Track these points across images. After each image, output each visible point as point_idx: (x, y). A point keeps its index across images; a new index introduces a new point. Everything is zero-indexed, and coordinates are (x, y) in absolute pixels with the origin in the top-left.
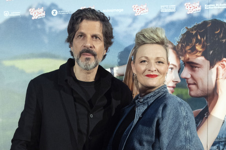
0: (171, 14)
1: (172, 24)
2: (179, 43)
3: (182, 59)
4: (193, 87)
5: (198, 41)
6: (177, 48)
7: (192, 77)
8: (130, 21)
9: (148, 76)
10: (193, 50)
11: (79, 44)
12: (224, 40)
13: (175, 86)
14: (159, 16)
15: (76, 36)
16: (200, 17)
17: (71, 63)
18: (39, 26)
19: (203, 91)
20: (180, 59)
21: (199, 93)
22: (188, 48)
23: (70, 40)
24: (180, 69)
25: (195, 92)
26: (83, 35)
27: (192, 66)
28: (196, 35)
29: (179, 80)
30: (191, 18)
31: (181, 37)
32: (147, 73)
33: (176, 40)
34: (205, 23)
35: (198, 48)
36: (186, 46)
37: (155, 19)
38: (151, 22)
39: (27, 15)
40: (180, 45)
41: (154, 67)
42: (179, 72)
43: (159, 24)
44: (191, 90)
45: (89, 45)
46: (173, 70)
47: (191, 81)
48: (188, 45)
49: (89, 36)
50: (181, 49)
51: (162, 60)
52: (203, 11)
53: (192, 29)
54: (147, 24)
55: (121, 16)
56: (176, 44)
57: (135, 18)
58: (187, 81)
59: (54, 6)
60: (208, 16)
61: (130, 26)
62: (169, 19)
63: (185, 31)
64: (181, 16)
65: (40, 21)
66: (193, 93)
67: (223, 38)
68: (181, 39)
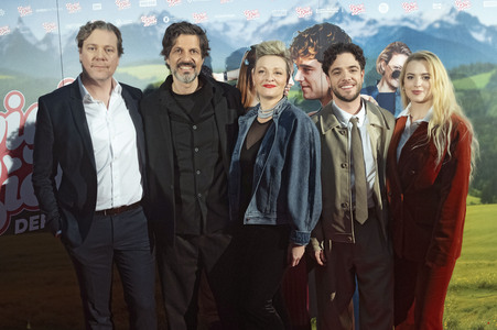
0: (283, 18)
1: (284, 28)
2: (291, 46)
3: (295, 62)
4: (307, 89)
5: (311, 45)
7: (306, 79)
8: (242, 26)
9: (265, 86)
10: (306, 53)
11: (175, 57)
13: (289, 89)
14: (271, 21)
15: (173, 50)
16: (312, 21)
17: (170, 79)
18: (151, 33)
19: (317, 93)
21: (313, 95)
22: (301, 51)
23: (166, 53)
25: (309, 94)
26: (180, 50)
27: (306, 69)
28: (308, 38)
30: (302, 22)
32: (264, 83)
34: (317, 27)
35: (311, 51)
37: (267, 23)
38: (263, 26)
39: (139, 22)
40: (293, 49)
41: (272, 77)
42: (292, 75)
43: (271, 28)
44: (305, 92)
45: (187, 60)
47: (304, 84)
48: (300, 48)
49: (187, 51)
50: (294, 52)
51: (280, 70)
52: (314, 15)
53: (304, 33)
54: (259, 29)
55: (234, 21)
57: (246, 23)
58: (301, 84)
59: (165, 13)
60: (319, 20)
61: (242, 30)
62: (281, 23)
63: (297, 34)
64: (293, 20)
65: (152, 28)
66: (307, 96)
68: (294, 42)
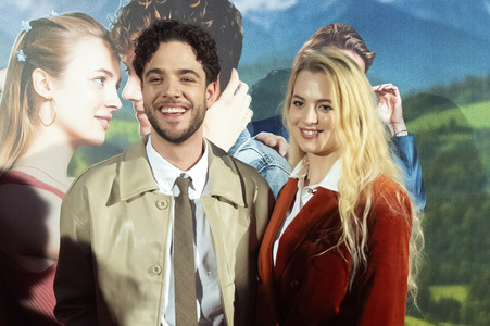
2: (116, 25)
3: (124, 58)
6: (111, 36)
12: (210, 23)
13: (111, 116)
20: (119, 59)
22: (135, 37)
24: (120, 81)
29: (119, 105)
31: (120, 14)
33: (111, 19)
36: (131, 32)
40: (118, 30)
42: (117, 87)
46: (106, 83)
50: (121, 38)
56: (109, 27)
58: (136, 107)
67: (207, 18)
68: (121, 17)
